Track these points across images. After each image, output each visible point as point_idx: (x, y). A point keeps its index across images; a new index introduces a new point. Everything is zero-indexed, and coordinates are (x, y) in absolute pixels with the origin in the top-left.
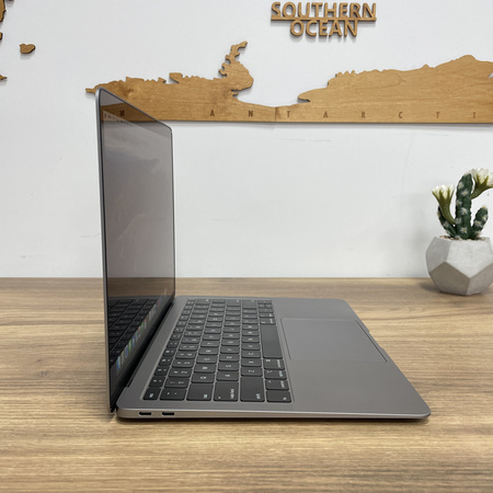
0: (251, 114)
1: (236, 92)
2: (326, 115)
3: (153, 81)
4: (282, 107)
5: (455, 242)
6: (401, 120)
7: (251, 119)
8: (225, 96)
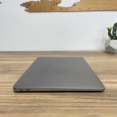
0: (61, 9)
1: (57, 4)
2: (80, 9)
3: (36, 2)
4: (69, 7)
5: (112, 40)
6: (99, 10)
7: (61, 10)
8: (54, 5)
